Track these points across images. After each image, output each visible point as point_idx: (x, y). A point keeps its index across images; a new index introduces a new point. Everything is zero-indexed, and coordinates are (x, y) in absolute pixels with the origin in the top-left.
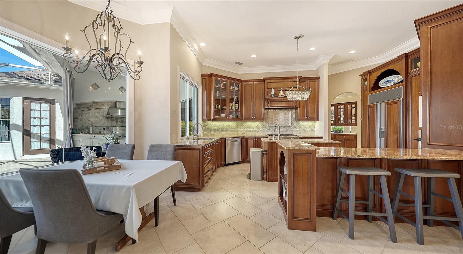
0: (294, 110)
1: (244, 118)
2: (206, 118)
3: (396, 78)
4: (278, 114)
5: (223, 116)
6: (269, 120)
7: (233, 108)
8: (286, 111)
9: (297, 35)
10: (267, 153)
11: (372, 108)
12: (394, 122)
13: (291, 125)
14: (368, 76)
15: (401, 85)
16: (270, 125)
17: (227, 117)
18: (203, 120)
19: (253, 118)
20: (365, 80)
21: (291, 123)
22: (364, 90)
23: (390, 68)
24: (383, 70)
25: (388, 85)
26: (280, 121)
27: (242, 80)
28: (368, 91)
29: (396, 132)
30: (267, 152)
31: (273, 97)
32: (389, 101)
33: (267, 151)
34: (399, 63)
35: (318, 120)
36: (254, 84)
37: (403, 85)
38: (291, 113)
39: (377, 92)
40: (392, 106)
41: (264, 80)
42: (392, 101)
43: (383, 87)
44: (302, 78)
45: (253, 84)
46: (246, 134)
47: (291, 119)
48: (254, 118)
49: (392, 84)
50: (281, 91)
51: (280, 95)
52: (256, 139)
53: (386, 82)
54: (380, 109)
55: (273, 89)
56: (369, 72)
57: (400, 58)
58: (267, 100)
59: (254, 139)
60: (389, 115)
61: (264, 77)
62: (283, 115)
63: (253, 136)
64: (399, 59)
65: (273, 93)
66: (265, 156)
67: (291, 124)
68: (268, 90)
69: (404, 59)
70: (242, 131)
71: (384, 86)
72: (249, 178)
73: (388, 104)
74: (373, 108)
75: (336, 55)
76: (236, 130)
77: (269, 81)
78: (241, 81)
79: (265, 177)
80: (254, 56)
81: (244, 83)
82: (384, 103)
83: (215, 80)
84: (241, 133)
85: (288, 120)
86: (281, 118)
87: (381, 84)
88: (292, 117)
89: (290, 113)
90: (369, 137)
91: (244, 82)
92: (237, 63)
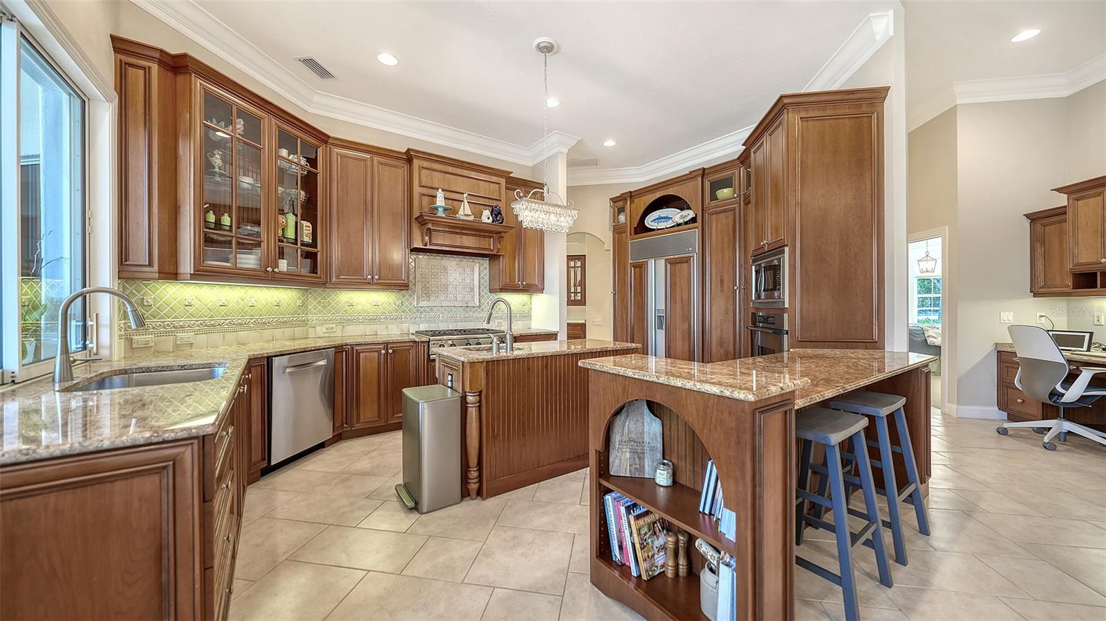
0: (486, 262)
1: (338, 277)
2: (150, 264)
3: (676, 215)
4: (445, 268)
5: (249, 260)
6: (419, 286)
7: (290, 234)
8: (467, 262)
9: (543, 39)
10: (480, 401)
11: (638, 269)
12: (682, 299)
13: (480, 302)
14: (629, 202)
15: (694, 228)
16: (422, 304)
17: (269, 269)
18: (125, 275)
19: (373, 278)
20: (621, 210)
21: (478, 297)
22: (618, 230)
23: (671, 191)
24: (658, 195)
25: (662, 225)
26: (451, 289)
27: (328, 137)
28: (629, 234)
29: (687, 318)
30: (480, 395)
31: (441, 213)
32: (672, 257)
33: (481, 392)
34: (688, 184)
35: (541, 290)
36: (375, 163)
37: (697, 228)
38: (478, 269)
39: (644, 238)
40: (678, 266)
41: (409, 157)
42: (676, 256)
43: (654, 230)
44: (511, 177)
45: (369, 163)
46: (339, 334)
47: (478, 287)
48: (377, 277)
49: (670, 224)
50: (466, 201)
51: (461, 212)
52: (390, 351)
53: (656, 221)
54: (656, 271)
55: (440, 190)
56: (631, 195)
57: (693, 174)
58: (421, 221)
59: (383, 352)
60: (673, 285)
61: (411, 147)
62: (457, 274)
63: (380, 340)
64: (690, 176)
65: (440, 201)
66: (472, 412)
67: (478, 301)
68: (425, 191)
69: (700, 179)
70: (322, 325)
71: (655, 228)
72: (416, 508)
73: (672, 263)
74: (640, 268)
75: (582, 139)
76: (298, 320)
77: (426, 164)
78: (323, 138)
79: (473, 486)
80: (387, 59)
81: (337, 150)
82: (664, 260)
83: (208, 94)
84: (321, 330)
85: (472, 290)
86: (455, 283)
87: (649, 222)
88: (482, 281)
89: (476, 270)
90: (633, 329)
91: (336, 145)
92: (311, 63)
